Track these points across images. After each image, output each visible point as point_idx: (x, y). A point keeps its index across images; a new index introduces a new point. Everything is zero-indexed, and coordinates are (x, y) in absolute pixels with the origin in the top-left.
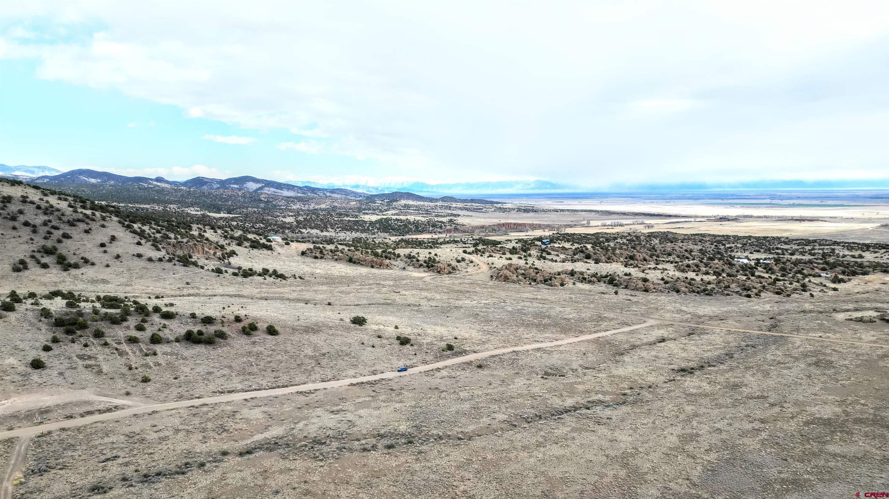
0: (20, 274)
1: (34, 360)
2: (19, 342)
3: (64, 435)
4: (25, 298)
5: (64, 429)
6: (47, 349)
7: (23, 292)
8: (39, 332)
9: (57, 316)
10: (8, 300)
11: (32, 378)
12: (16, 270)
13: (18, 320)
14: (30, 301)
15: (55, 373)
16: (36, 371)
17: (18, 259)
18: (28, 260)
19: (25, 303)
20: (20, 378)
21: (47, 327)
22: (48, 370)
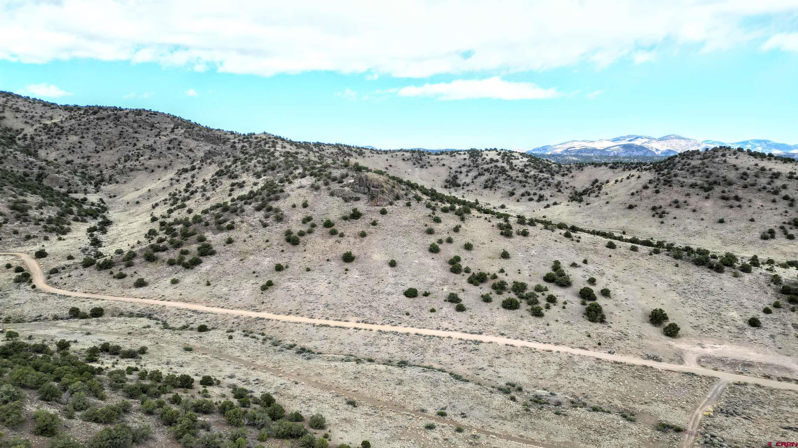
0: (766, 242)
1: (752, 319)
2: (746, 300)
3: (757, 391)
4: (763, 263)
5: (758, 386)
6: (767, 311)
7: (763, 258)
8: (765, 295)
9: (786, 284)
10: (748, 263)
11: (746, 333)
12: (764, 238)
13: (750, 281)
14: (767, 266)
15: (768, 334)
16: (752, 328)
17: (768, 228)
18: (777, 230)
19: (761, 268)
20: (736, 331)
21: (773, 293)
22: (762, 330)
